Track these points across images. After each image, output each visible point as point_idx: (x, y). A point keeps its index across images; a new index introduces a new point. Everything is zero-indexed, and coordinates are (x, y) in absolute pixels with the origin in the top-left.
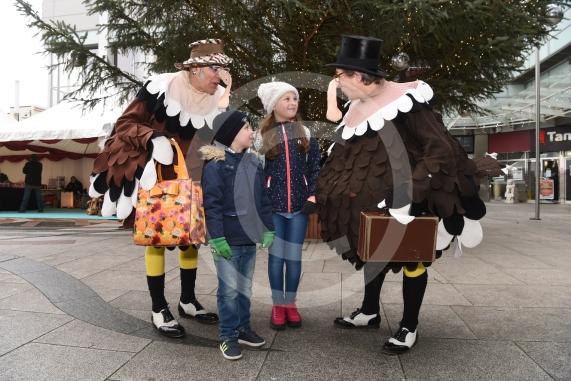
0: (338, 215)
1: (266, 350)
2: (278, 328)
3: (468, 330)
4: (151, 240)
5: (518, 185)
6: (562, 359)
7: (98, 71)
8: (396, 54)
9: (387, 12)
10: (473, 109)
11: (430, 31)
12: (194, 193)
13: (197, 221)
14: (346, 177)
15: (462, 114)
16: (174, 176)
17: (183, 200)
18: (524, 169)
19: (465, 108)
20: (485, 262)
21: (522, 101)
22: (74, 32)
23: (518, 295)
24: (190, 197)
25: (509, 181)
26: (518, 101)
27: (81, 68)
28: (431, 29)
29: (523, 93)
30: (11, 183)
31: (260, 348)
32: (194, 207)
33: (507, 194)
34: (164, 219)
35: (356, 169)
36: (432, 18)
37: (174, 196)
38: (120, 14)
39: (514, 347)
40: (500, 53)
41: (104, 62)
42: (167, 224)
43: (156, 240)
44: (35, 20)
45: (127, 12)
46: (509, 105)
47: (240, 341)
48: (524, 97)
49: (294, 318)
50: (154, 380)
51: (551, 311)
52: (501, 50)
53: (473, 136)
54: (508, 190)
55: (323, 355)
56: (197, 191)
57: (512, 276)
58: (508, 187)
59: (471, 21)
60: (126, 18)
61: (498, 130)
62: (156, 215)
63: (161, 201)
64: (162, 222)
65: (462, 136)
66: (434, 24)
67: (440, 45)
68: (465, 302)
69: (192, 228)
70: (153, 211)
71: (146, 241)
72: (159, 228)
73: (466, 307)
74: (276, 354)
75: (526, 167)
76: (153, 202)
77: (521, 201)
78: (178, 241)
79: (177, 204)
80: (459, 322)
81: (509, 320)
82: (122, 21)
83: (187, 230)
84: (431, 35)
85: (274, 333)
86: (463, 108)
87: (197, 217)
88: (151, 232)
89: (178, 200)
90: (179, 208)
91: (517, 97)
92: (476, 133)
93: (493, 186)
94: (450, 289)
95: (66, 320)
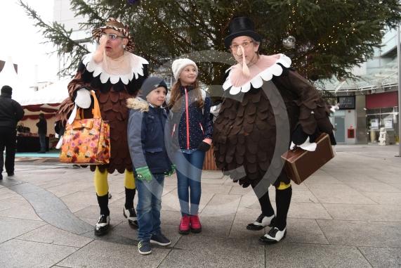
0: (236, 150)
1: (170, 248)
2: (184, 233)
3: (324, 237)
4: (70, 159)
5: (388, 132)
6: (391, 260)
7: (80, 55)
8: (286, 37)
9: (276, 7)
10: (348, 76)
11: (308, 19)
12: (102, 128)
13: (103, 147)
14: (239, 123)
15: (340, 80)
16: (91, 116)
17: (95, 132)
18: (393, 121)
19: (342, 75)
20: (352, 187)
21: (390, 70)
22: (63, 28)
23: (369, 212)
24: (99, 130)
25: (382, 129)
26: (386, 70)
27: (69, 53)
28: (308, 18)
29: (391, 64)
30: (31, 134)
31: (166, 247)
32: (102, 137)
33: (380, 139)
34: (80, 144)
35: (246, 116)
36: (309, 10)
37: (90, 129)
38: (96, 16)
39: (356, 251)
40: (360, 33)
41: (84, 49)
42: (83, 147)
43: (74, 160)
44: (39, 22)
45: (100, 15)
46: (380, 73)
47: (151, 241)
48: (391, 67)
49: (196, 226)
50: (86, 266)
51: (392, 224)
52: (361, 31)
53: (354, 96)
54: (381, 136)
55: (210, 253)
56: (105, 127)
57: (369, 198)
58: (381, 133)
59: (339, 10)
60: (100, 19)
61: (373, 92)
62: (76, 142)
63: (80, 132)
64: (79, 147)
65: (346, 97)
66: (310, 14)
67: (316, 29)
68: (328, 217)
69: (99, 152)
70: (74, 138)
71: (67, 159)
72: (77, 151)
73: (326, 220)
74: (176, 251)
75: (395, 118)
76: (75, 132)
77: (391, 144)
78: (89, 160)
79: (90, 134)
80: (319, 231)
81: (358, 230)
82: (97, 21)
83: (95, 152)
84: (309, 22)
85: (179, 236)
86: (340, 75)
87: (104, 144)
88: (71, 153)
89: (92, 132)
90: (92, 137)
91: (386, 67)
92: (356, 94)
93: (370, 132)
94: (319, 207)
95: (41, 225)
